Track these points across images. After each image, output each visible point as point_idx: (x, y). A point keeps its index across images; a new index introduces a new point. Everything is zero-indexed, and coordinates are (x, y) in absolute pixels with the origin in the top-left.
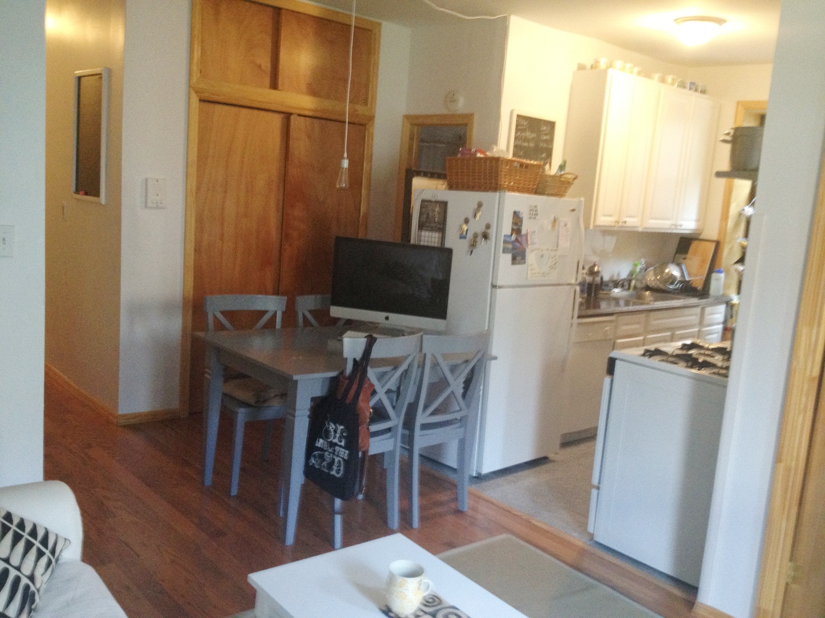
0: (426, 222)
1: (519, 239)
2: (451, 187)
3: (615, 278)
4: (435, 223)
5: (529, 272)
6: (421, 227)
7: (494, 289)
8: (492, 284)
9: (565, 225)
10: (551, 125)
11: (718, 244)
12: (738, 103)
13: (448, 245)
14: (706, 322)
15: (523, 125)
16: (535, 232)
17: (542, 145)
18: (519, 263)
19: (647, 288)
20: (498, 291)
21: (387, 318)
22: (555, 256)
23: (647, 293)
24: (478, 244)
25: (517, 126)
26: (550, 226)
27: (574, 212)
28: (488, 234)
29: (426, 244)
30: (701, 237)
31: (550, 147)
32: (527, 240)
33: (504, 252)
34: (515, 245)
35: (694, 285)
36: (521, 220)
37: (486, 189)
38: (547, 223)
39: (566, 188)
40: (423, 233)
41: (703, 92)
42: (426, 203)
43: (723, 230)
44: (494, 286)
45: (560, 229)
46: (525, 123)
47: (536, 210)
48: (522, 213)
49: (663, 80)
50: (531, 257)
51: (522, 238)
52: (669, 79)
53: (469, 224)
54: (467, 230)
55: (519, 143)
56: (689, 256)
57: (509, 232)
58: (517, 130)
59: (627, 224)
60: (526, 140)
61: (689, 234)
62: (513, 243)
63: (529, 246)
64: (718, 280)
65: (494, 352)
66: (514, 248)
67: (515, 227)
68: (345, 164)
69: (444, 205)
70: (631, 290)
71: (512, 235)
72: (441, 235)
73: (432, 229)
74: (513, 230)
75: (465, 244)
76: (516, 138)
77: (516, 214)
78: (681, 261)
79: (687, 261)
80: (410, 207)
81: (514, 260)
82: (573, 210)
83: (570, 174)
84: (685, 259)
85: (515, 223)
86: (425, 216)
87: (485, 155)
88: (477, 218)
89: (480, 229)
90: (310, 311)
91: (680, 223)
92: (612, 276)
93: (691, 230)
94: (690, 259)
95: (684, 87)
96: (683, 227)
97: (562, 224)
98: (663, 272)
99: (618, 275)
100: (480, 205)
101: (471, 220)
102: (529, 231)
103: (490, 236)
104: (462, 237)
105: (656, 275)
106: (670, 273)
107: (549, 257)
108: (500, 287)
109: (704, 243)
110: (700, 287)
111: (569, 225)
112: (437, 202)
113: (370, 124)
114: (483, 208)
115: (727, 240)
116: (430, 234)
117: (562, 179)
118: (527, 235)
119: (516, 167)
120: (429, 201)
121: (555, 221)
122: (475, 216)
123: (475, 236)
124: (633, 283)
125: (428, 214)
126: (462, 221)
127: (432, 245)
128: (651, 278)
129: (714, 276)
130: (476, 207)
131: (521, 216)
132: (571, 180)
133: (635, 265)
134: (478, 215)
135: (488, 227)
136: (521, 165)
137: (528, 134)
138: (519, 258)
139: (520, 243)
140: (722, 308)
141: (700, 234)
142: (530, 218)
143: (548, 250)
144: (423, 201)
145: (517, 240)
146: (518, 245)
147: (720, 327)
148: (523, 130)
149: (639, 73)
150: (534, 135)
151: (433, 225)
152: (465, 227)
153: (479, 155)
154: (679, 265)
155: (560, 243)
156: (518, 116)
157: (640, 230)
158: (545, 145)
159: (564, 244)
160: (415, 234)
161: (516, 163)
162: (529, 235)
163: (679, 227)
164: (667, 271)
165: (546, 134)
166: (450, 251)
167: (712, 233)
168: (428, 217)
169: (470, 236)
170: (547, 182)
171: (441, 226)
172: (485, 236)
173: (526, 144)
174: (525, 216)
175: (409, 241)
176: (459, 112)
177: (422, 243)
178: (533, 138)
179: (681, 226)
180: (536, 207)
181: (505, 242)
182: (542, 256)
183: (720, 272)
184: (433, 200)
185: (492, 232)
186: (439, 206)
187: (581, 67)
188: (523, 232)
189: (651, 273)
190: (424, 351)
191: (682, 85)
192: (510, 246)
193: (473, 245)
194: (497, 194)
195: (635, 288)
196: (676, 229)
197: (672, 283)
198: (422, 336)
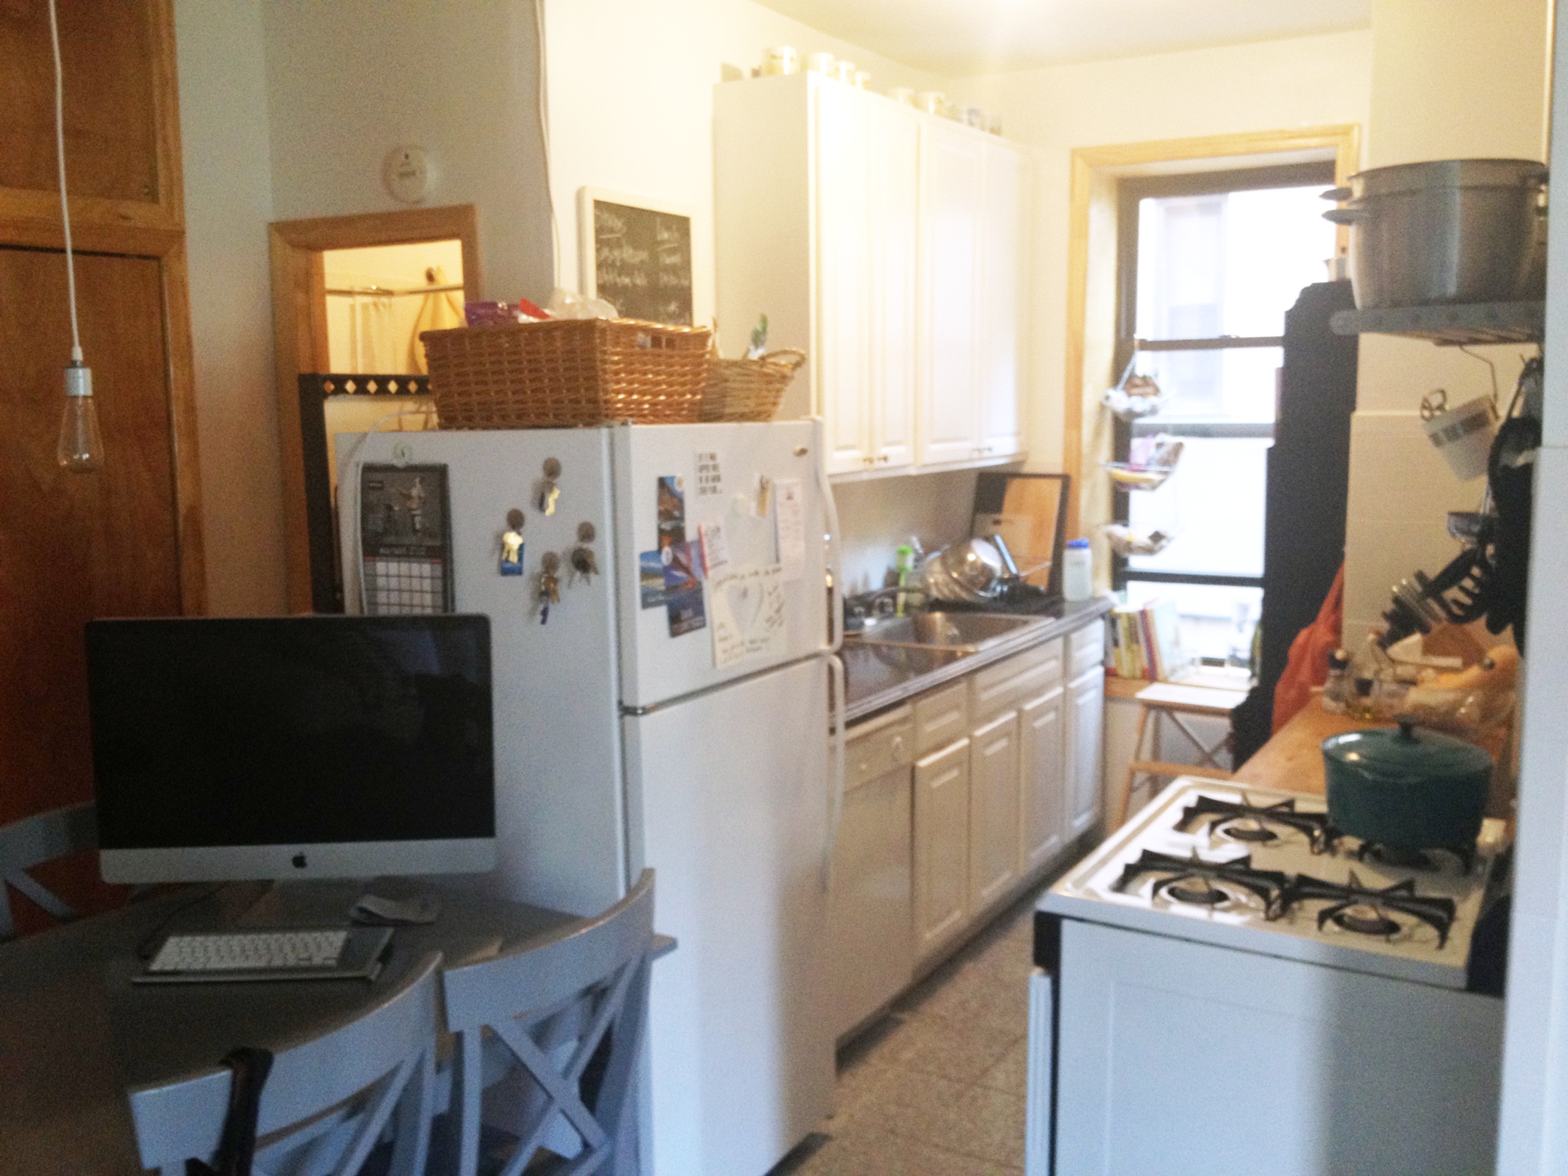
0: (386, 532)
1: (682, 558)
2: (450, 420)
3: (860, 590)
4: (415, 531)
5: (719, 647)
6: (373, 547)
7: (628, 718)
8: (620, 703)
9: (790, 498)
10: (681, 225)
11: (1066, 481)
12: (1074, 153)
13: (467, 603)
14: (1074, 668)
15: (612, 230)
16: (718, 529)
17: (666, 279)
18: (691, 629)
19: (937, 605)
20: (644, 721)
21: (299, 862)
22: (775, 588)
23: (938, 616)
24: (562, 589)
25: (599, 230)
26: (753, 505)
27: (805, 457)
28: (591, 554)
29: (395, 611)
30: (1026, 469)
31: (685, 283)
32: (702, 557)
33: (646, 605)
34: (676, 577)
35: (1031, 583)
36: (679, 502)
37: (561, 423)
38: (746, 499)
39: (778, 391)
40: (381, 567)
41: (996, 131)
42: (378, 476)
43: (1072, 450)
44: (627, 711)
45: (779, 510)
46: (618, 224)
47: (715, 467)
48: (680, 483)
49: (916, 103)
50: (717, 602)
51: (688, 554)
52: (930, 99)
53: (528, 527)
54: (521, 547)
55: (609, 278)
56: (1004, 516)
57: (653, 546)
58: (600, 243)
59: (891, 463)
60: (625, 269)
61: (1007, 465)
62: (666, 572)
63: (710, 573)
64: (1079, 564)
65: (662, 924)
66: (671, 588)
67: (667, 526)
68: (82, 382)
69: (437, 476)
70: (900, 614)
71: (660, 551)
72: (438, 571)
73: (409, 554)
74: (661, 532)
75: (520, 589)
76: (600, 266)
77: (663, 484)
78: (992, 529)
79: (1003, 528)
80: (328, 489)
81: (677, 624)
82: (803, 452)
83: (785, 352)
84: (997, 522)
85: (664, 515)
86: (381, 514)
87: (545, 316)
88: (551, 509)
89: (564, 542)
90: (33, 872)
91: (988, 442)
92: (854, 588)
93: (1006, 456)
94: (1011, 522)
95: (959, 120)
96: (996, 452)
97: (781, 496)
98: (962, 561)
99: (866, 581)
100: (552, 470)
101: (530, 514)
102: (703, 530)
103: (597, 558)
104: (509, 570)
105: (947, 570)
106: (979, 563)
107: (762, 591)
108: (646, 711)
109: (1033, 481)
110: (1043, 587)
111: (798, 493)
112: (413, 469)
113: (173, 251)
114: (561, 480)
115: (1084, 470)
116: (404, 567)
117: (769, 370)
118: (699, 543)
119: (642, 347)
120: (391, 469)
121: (763, 487)
122: (541, 504)
123: (550, 563)
124: (902, 598)
125: (390, 508)
126: (502, 521)
127: (417, 611)
128: (938, 579)
129: (1069, 556)
130: (539, 474)
131: (678, 489)
132: (787, 371)
133: (903, 554)
134: (551, 500)
135: (587, 532)
136: (656, 338)
137: (629, 254)
138: (687, 614)
139: (687, 570)
140: (1098, 629)
141: (1021, 463)
142: (703, 491)
143: (756, 573)
144: (368, 469)
145: (676, 563)
146: (679, 574)
147: (1100, 670)
148: (617, 244)
149: (868, 85)
150: (643, 255)
151: (413, 540)
152: (513, 540)
153: (524, 318)
154: (989, 539)
155: (785, 546)
156: (599, 205)
157: (913, 471)
158: (673, 281)
159: (793, 548)
160: (357, 573)
161: (641, 337)
162: (705, 540)
163: (986, 454)
164: (971, 557)
165: (672, 252)
166: (480, 625)
167: (1049, 458)
168: (389, 519)
169: (532, 564)
170: (726, 381)
171: (437, 543)
172: (583, 563)
173: (627, 281)
174: (688, 488)
175: (339, 606)
176: (430, 203)
177: (382, 611)
178: (642, 262)
179: (990, 449)
180: (713, 457)
181: (646, 574)
182: (745, 594)
183: (1080, 546)
184: (400, 463)
185: (603, 550)
186: (421, 482)
187: (731, 74)
188: (690, 535)
189: (937, 567)
190: (454, 1026)
191: (954, 115)
192: (659, 584)
193: (546, 592)
194: (604, 431)
195: (907, 607)
196: (981, 459)
197: (985, 587)
198: (439, 974)
